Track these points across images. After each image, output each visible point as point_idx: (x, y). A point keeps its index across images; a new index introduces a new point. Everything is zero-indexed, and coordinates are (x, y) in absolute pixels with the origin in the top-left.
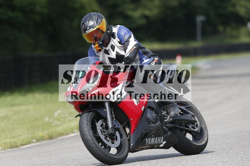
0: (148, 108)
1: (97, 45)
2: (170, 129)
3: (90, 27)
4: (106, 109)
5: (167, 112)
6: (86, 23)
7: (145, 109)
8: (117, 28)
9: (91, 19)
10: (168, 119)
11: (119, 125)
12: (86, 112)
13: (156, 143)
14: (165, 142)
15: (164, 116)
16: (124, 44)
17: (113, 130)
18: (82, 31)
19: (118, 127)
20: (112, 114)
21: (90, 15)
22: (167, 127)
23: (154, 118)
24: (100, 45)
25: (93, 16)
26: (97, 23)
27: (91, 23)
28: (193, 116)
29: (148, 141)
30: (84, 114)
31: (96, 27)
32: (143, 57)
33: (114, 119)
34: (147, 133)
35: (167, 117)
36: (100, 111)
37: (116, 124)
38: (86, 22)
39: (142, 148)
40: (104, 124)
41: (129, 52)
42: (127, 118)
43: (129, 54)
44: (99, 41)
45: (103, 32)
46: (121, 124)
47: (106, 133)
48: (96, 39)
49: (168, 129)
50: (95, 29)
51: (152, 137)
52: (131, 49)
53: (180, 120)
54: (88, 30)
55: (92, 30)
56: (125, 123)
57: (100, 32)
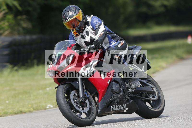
0: (113, 81)
1: (74, 31)
2: (132, 98)
3: (70, 17)
4: (78, 82)
5: (130, 85)
6: (66, 14)
7: (110, 82)
8: (91, 17)
9: (70, 10)
10: (130, 90)
11: (89, 95)
12: (62, 84)
13: (120, 109)
14: (127, 109)
15: (127, 88)
16: (95, 30)
17: (84, 98)
18: (63, 20)
19: (88, 96)
20: (83, 86)
21: (70, 7)
22: (129, 96)
23: (118, 89)
24: (78, 31)
25: (72, 8)
26: (75, 13)
27: (70, 14)
28: (152, 88)
29: (113, 107)
30: (60, 85)
31: (74, 17)
32: (112, 41)
33: (85, 90)
34: (112, 101)
35: (130, 88)
36: (73, 84)
37: (86, 94)
38: (66, 12)
39: (108, 113)
40: (76, 94)
41: (99, 37)
42: (96, 89)
43: (98, 38)
44: (76, 28)
45: (79, 21)
46: (91, 94)
47: (78, 101)
48: (74, 27)
49: (130, 98)
50: (73, 18)
51: (116, 104)
52: (100, 34)
53: (140, 91)
54: (68, 19)
55: (71, 19)
56: (94, 93)
57: (78, 21)
